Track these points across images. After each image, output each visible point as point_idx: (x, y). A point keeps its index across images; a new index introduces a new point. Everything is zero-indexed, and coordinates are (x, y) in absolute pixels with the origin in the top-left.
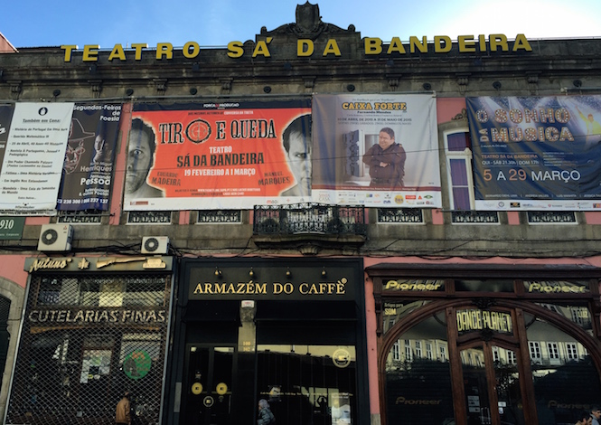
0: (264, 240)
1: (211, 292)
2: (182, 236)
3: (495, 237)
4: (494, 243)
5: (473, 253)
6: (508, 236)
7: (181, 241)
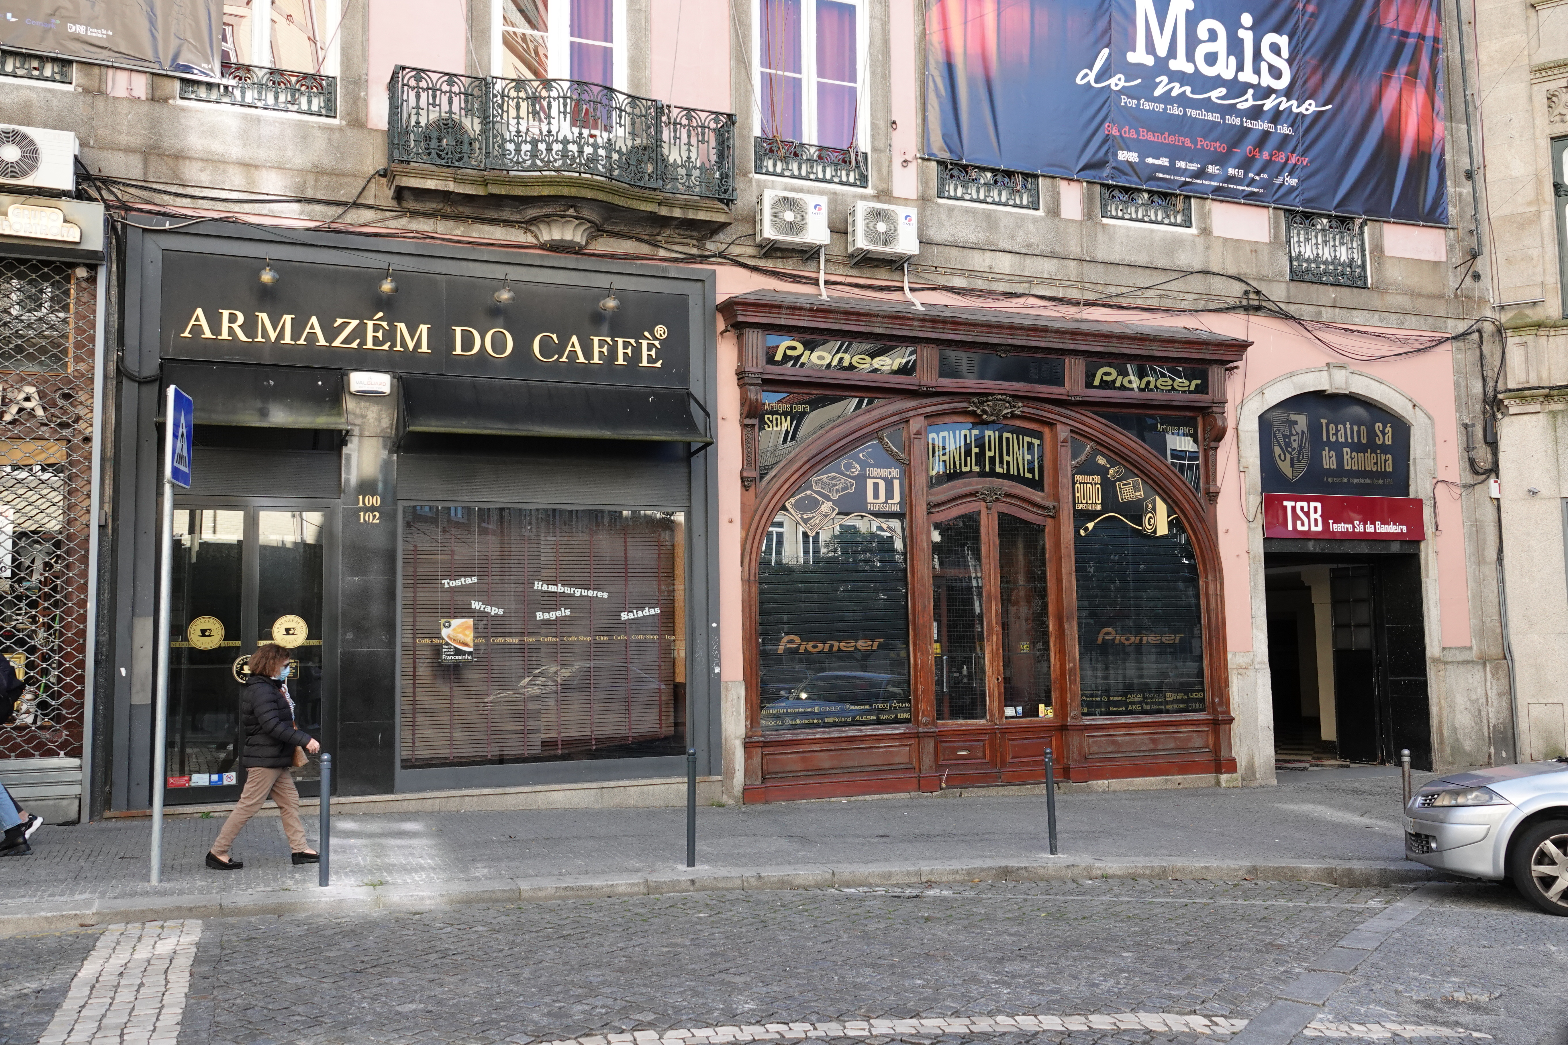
0: (431, 184)
1: (242, 337)
2: (124, 139)
3: (1029, 245)
4: (1028, 260)
5: (980, 284)
6: (1058, 249)
7: (120, 157)
